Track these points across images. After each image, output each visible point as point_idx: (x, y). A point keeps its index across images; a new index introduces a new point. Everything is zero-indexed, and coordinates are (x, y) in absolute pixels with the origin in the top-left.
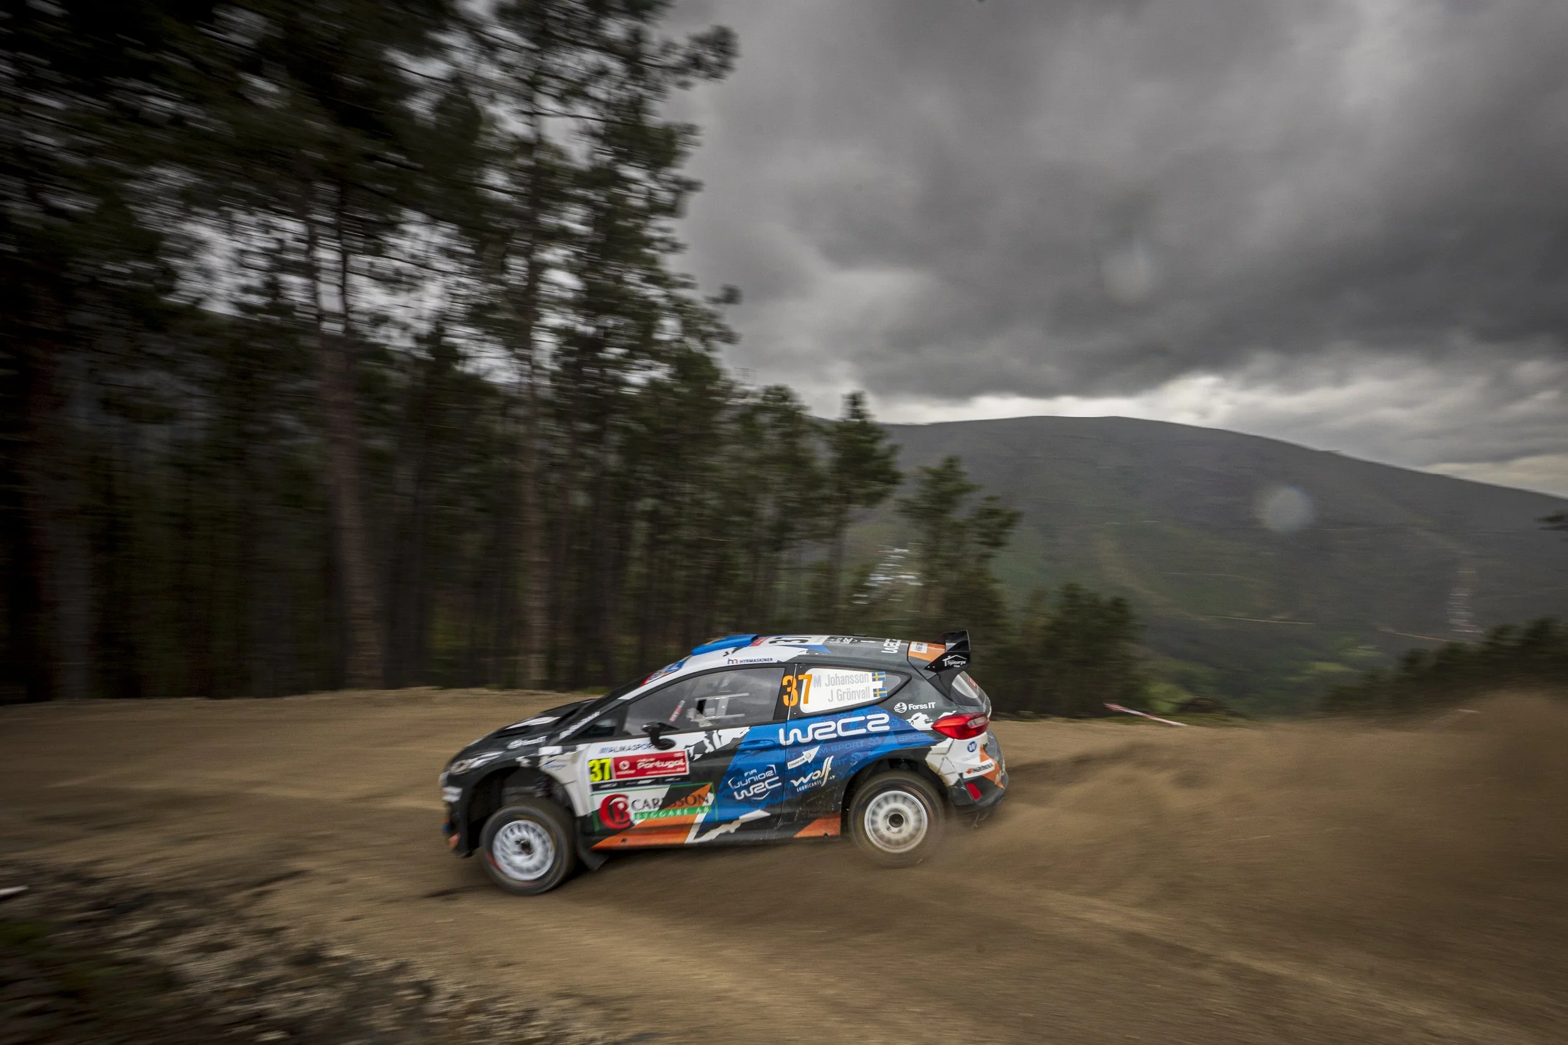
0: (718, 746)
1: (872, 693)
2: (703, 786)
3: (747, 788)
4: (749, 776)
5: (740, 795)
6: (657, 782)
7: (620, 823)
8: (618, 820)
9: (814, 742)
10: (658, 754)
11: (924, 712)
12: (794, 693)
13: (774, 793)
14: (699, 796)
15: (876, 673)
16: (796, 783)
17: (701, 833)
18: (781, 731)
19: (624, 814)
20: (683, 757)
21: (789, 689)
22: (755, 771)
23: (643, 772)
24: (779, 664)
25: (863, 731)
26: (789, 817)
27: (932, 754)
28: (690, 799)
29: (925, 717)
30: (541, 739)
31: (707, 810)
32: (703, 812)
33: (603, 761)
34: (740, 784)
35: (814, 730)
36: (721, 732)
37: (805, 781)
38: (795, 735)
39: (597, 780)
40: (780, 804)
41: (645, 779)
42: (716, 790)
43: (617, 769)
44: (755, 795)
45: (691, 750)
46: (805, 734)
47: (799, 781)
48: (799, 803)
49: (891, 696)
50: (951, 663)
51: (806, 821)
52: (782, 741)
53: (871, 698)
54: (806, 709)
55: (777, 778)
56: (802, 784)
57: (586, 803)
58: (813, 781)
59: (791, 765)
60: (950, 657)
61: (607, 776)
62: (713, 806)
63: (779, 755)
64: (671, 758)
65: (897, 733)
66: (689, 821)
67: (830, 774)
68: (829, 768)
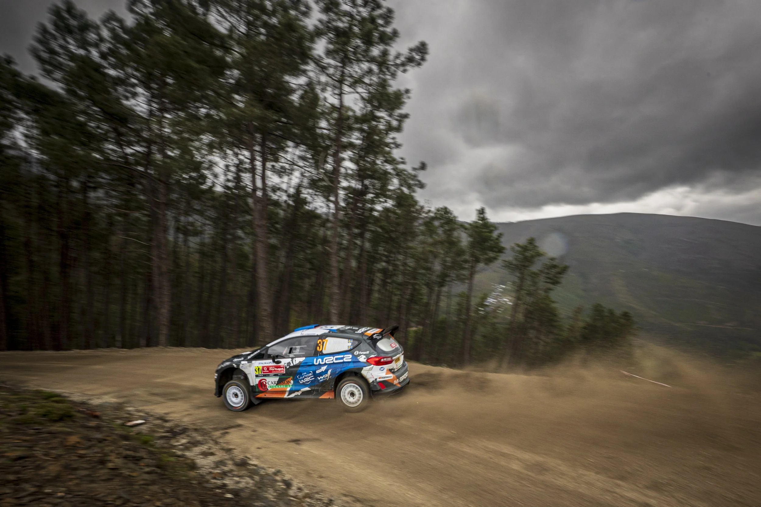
0: (294, 364)
1: (347, 347)
2: (290, 378)
3: (303, 379)
4: (304, 375)
5: (301, 382)
6: (276, 375)
8: (263, 388)
9: (325, 364)
10: (276, 366)
11: (364, 355)
12: (321, 346)
13: (312, 382)
14: (288, 381)
15: (350, 340)
16: (319, 379)
17: (289, 394)
18: (315, 360)
19: (265, 386)
20: (283, 367)
21: (319, 345)
22: (306, 373)
23: (271, 371)
24: (317, 336)
25: (342, 361)
26: (317, 391)
27: (364, 370)
28: (286, 382)
29: (364, 357)
30: (243, 359)
32: (290, 387)
33: (259, 367)
34: (301, 378)
35: (326, 360)
36: (296, 359)
37: (322, 378)
38: (319, 361)
39: (257, 374)
40: (314, 386)
41: (271, 374)
42: (293, 379)
43: (263, 370)
44: (306, 382)
45: (286, 365)
46: (322, 361)
47: (320, 378)
48: (320, 386)
49: (353, 348)
50: (376, 337)
51: (323, 393)
52: (315, 363)
53: (347, 349)
54: (324, 352)
55: (313, 376)
56: (321, 379)
57: (254, 381)
58: (325, 378)
59: (317, 372)
60: (376, 335)
61: (260, 372)
62: (293, 385)
63: (313, 368)
64: (280, 367)
65: (354, 362)
66: (285, 390)
67: (330, 376)
68: (330, 374)
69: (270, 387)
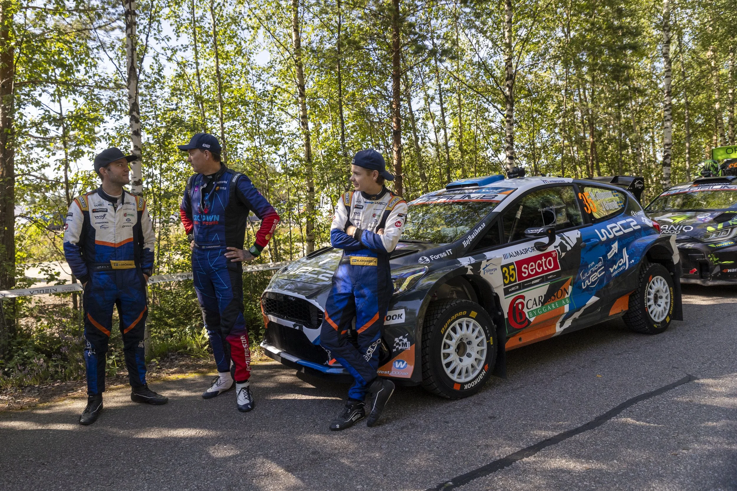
0: (572, 245)
1: (618, 205)
2: (568, 280)
3: (588, 278)
4: (591, 268)
5: (584, 285)
6: (543, 280)
7: (520, 323)
8: (518, 320)
9: (615, 238)
13: (601, 280)
14: (565, 290)
16: (612, 270)
18: (597, 231)
19: (522, 313)
20: (557, 256)
22: (593, 263)
23: (532, 273)
25: (631, 230)
31: (567, 301)
32: (566, 304)
33: (509, 265)
34: (586, 275)
35: (612, 229)
38: (605, 234)
41: (535, 279)
43: (520, 270)
44: (593, 283)
45: (559, 248)
46: (610, 234)
47: (613, 268)
51: (612, 302)
52: (601, 238)
55: (603, 268)
56: (615, 270)
58: (620, 268)
59: (610, 255)
60: (637, 182)
61: (513, 280)
62: (570, 298)
63: (603, 249)
66: (561, 313)
67: (629, 262)
68: (627, 256)
69: (531, 314)
